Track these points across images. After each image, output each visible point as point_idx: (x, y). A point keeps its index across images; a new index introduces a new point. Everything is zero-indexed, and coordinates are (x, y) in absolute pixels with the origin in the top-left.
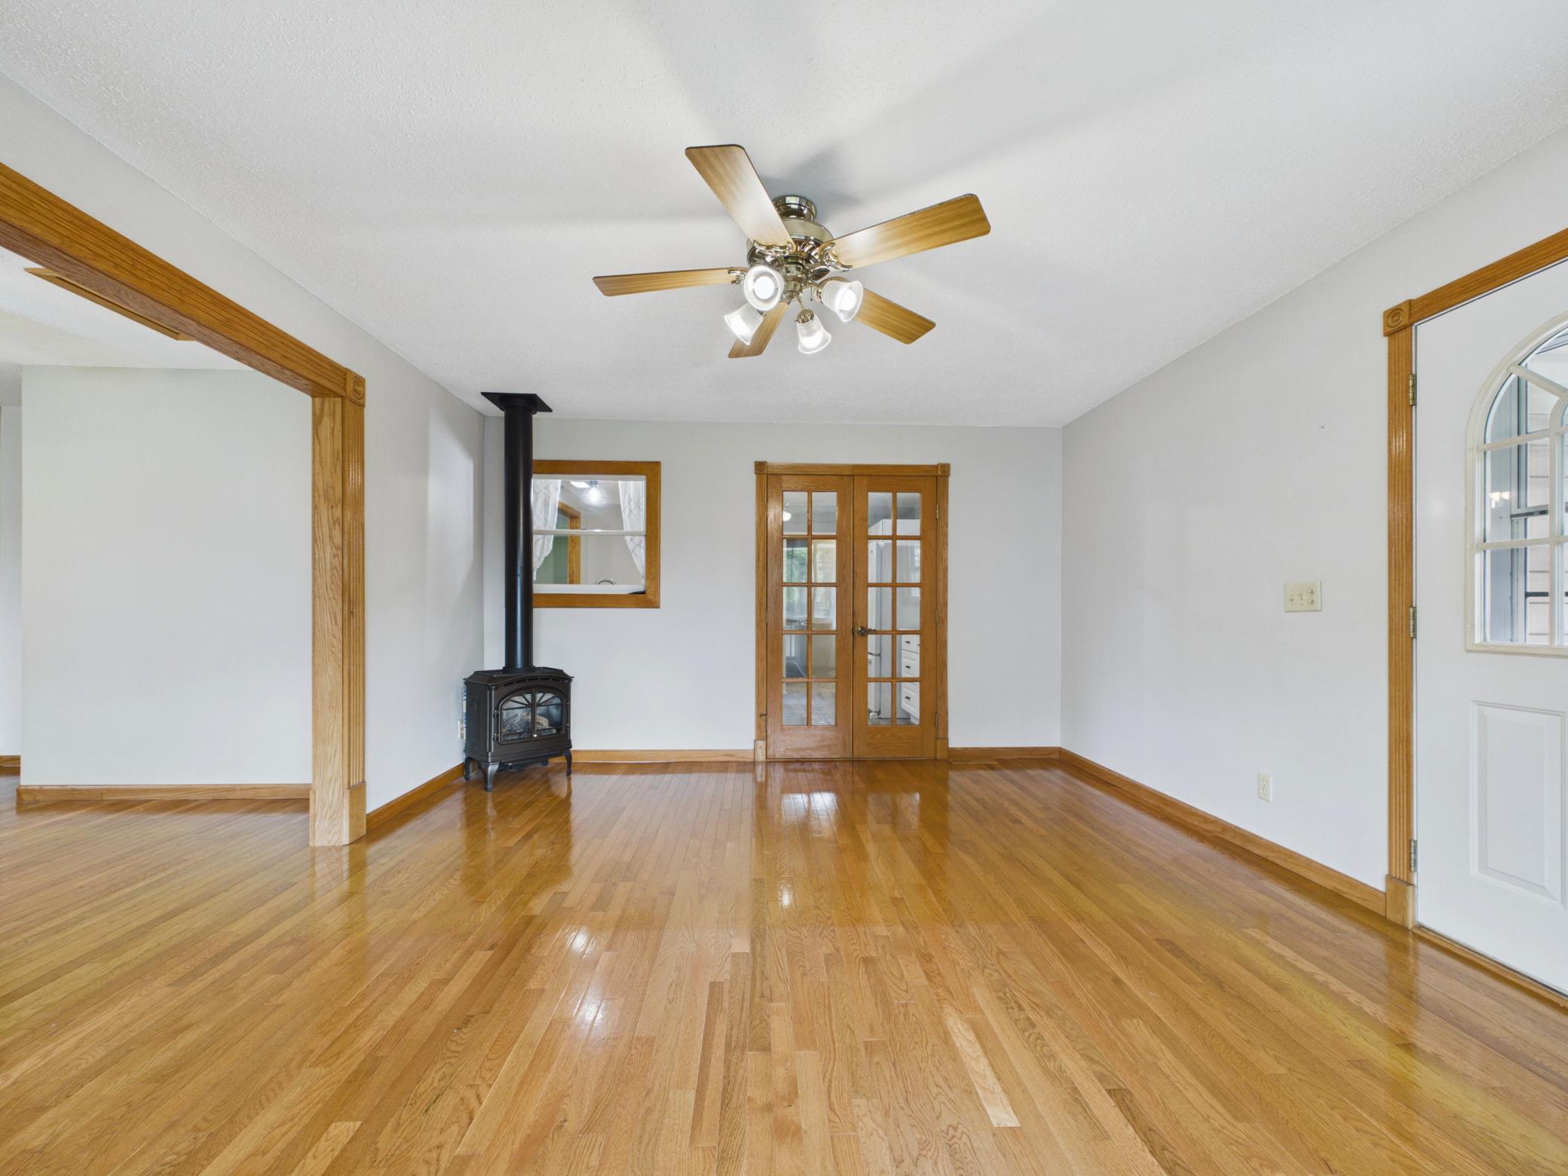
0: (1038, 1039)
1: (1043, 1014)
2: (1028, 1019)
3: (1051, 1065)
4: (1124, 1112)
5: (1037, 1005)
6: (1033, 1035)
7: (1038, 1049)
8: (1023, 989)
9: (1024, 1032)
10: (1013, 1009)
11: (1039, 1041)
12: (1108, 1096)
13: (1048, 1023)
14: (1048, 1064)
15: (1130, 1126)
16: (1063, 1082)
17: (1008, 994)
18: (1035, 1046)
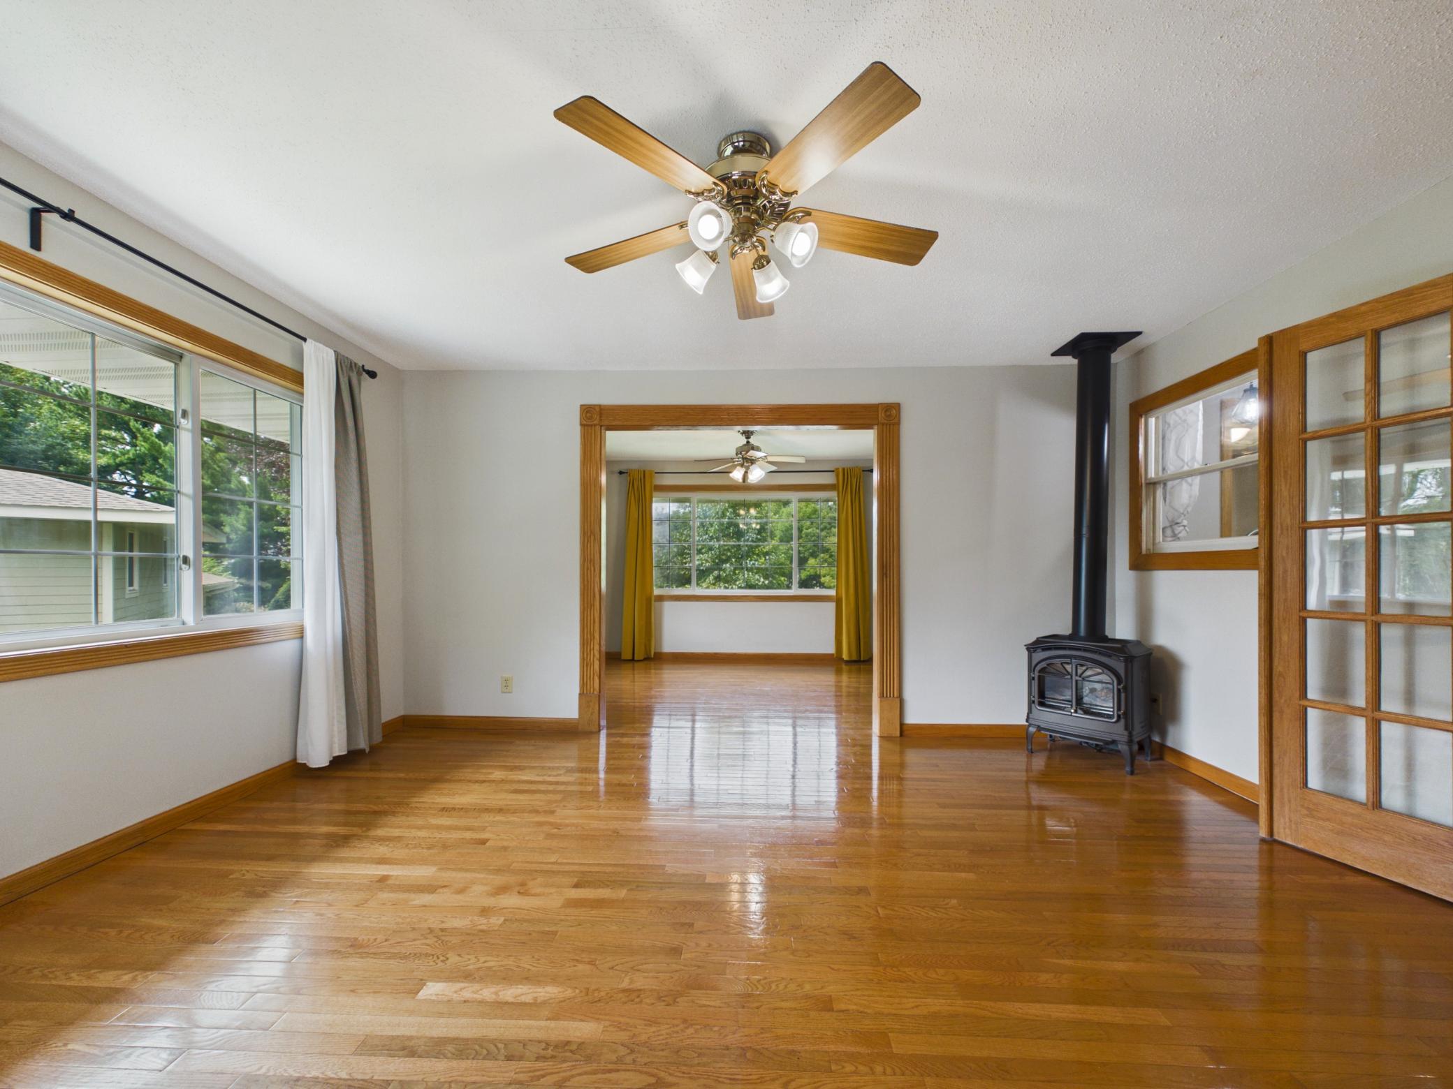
0: (489, 1053)
1: (522, 1077)
2: (521, 1058)
3: (450, 1048)
4: (361, 1082)
5: (538, 1078)
6: (497, 1052)
7: (477, 1047)
8: (572, 1076)
9: (505, 1044)
10: (543, 1049)
11: (485, 1052)
12: (385, 1078)
13: (507, 1075)
14: (454, 1046)
15: (347, 1077)
16: (427, 1048)
17: (569, 1054)
18: (482, 1047)
